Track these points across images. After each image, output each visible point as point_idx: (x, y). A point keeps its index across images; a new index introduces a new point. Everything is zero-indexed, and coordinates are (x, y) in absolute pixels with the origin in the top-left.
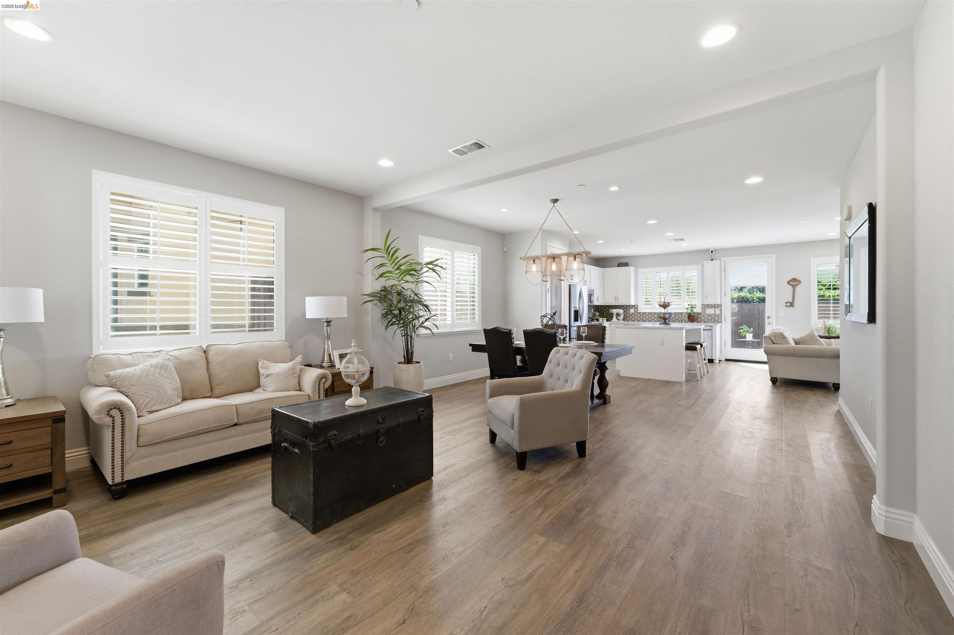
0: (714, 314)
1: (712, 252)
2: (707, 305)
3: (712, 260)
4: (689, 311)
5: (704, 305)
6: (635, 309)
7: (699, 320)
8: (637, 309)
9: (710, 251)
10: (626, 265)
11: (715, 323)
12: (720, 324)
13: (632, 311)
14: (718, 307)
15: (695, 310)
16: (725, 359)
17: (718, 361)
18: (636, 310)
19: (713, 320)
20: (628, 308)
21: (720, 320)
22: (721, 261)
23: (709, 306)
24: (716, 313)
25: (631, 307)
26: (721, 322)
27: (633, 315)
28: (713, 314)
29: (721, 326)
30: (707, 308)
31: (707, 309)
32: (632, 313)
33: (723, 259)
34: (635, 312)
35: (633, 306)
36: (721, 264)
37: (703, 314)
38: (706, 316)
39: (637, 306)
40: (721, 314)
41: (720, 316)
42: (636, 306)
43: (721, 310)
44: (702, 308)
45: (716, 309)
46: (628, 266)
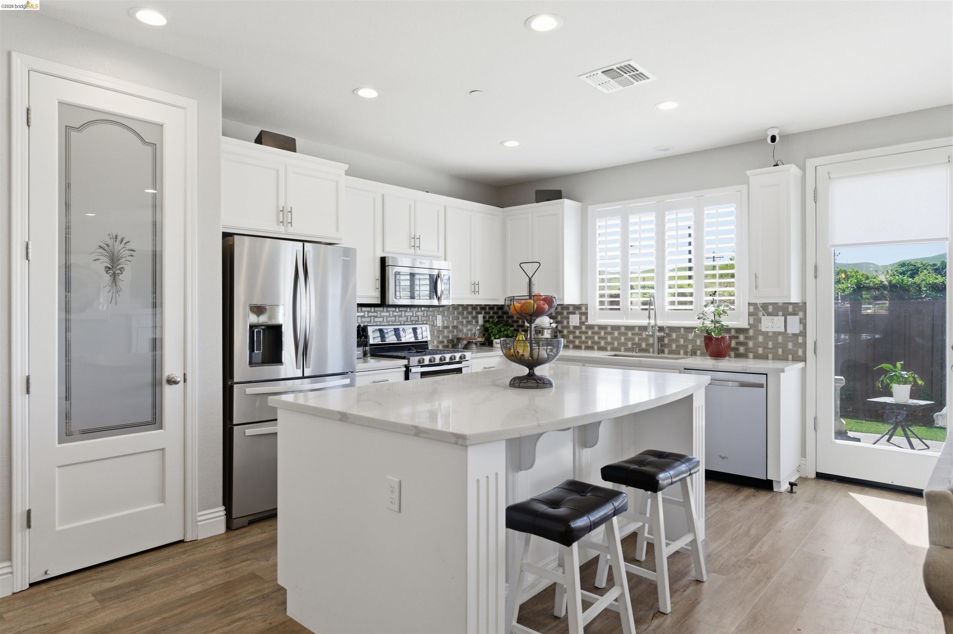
0: (784, 334)
1: (773, 139)
2: (765, 306)
3: (777, 165)
4: (708, 323)
5: (755, 305)
6: (581, 314)
7: (742, 349)
8: (586, 314)
9: (769, 140)
10: (557, 195)
11: (787, 360)
12: (801, 365)
13: (574, 320)
14: (794, 314)
15: (727, 322)
16: (817, 473)
17: (785, 486)
18: (584, 318)
19: (780, 351)
20: (565, 313)
21: (800, 352)
22: (803, 169)
23: (770, 309)
24: (790, 331)
25: (571, 309)
26: (804, 359)
27: (577, 333)
28: (779, 333)
29: (804, 370)
30: (764, 315)
31: (763, 318)
32: (575, 327)
33: (811, 163)
34: (582, 323)
35: (577, 308)
36: (804, 178)
37: (751, 333)
38: (761, 339)
39: (587, 309)
40: (803, 333)
41: (800, 340)
42: (583, 309)
43: (803, 322)
44: (750, 314)
45: (789, 317)
46: (561, 199)
